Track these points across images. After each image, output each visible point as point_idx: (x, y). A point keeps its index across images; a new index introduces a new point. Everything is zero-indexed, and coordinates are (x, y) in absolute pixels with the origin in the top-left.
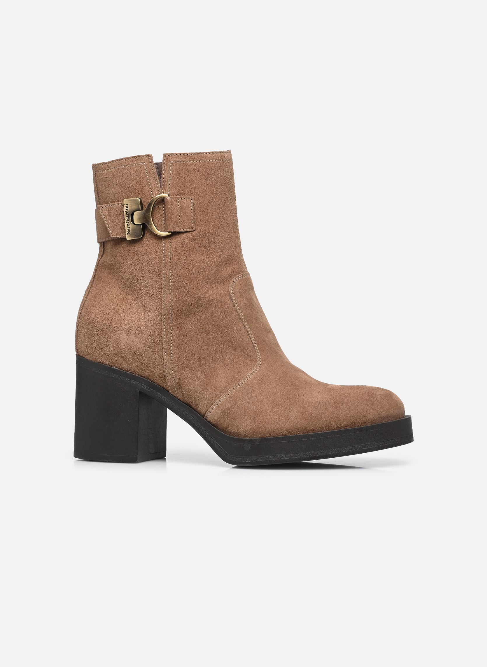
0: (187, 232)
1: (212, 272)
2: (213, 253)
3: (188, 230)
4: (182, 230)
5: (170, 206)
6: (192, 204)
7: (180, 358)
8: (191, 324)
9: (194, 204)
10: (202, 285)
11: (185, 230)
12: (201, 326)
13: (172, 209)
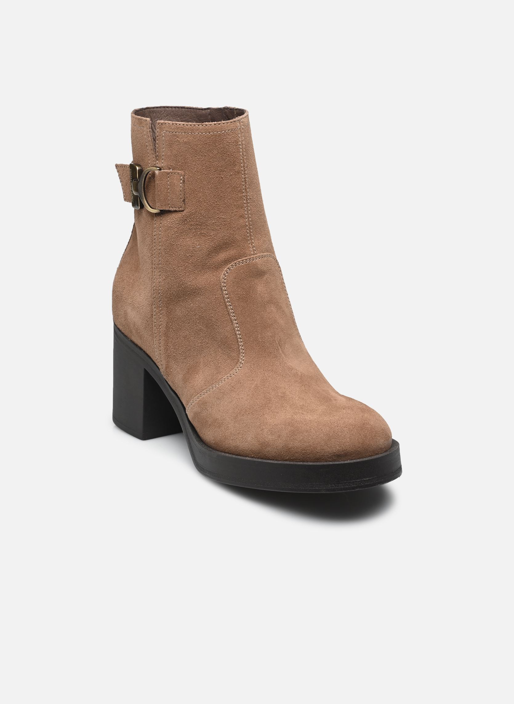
0: (176, 211)
1: (202, 258)
2: (205, 236)
3: (177, 209)
4: (171, 209)
5: (158, 181)
6: (181, 181)
7: (168, 345)
8: (179, 311)
9: (184, 181)
10: (190, 270)
11: (175, 209)
12: (188, 315)
13: (160, 185)
